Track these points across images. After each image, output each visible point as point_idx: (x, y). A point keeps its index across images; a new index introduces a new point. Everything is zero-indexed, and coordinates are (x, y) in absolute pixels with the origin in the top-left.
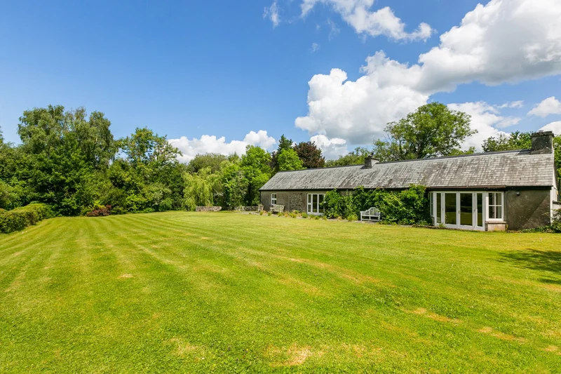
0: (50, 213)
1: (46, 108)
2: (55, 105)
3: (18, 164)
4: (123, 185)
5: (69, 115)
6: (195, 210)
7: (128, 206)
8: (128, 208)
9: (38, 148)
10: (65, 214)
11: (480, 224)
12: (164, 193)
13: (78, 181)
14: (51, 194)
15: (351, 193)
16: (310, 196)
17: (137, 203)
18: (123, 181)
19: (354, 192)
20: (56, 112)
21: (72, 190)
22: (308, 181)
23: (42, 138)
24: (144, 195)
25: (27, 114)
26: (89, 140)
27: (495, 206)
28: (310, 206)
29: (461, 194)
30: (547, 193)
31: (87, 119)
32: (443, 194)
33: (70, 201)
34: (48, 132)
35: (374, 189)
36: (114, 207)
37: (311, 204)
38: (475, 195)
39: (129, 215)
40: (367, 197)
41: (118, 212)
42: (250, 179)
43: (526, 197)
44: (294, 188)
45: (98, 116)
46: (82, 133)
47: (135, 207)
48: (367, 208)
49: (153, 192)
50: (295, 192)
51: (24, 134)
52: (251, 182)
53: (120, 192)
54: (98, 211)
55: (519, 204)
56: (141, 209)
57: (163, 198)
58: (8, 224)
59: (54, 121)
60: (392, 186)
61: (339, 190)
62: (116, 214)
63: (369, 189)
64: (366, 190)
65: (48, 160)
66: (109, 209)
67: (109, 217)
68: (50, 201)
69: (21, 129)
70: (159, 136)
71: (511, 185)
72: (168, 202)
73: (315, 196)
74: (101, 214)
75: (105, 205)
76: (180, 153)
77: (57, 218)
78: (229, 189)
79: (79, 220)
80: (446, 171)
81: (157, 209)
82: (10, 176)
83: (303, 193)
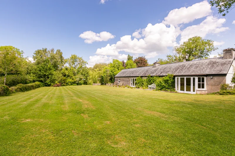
0: (41, 86)
1: (42, 49)
2: (44, 48)
3: (32, 69)
4: (66, 76)
5: (49, 51)
6: (92, 85)
7: (67, 83)
8: (67, 84)
9: (38, 63)
10: (46, 86)
11: (194, 91)
12: (80, 78)
13: (50, 74)
14: (42, 79)
15: (146, 78)
16: (132, 79)
17: (70, 82)
18: (66, 74)
19: (147, 78)
20: (45, 51)
21: (48, 78)
22: (132, 73)
23: (40, 59)
24: (73, 79)
25: (36, 51)
26: (55, 60)
27: (201, 83)
28: (132, 83)
29: (186, 78)
30: (225, 77)
31: (55, 52)
32: (179, 78)
33: (48, 81)
34: (41, 57)
35: (154, 76)
36: (63, 83)
37: (132, 82)
38: (192, 78)
39: (68, 86)
40: (152, 79)
41: (64, 85)
42: (113, 73)
43: (216, 79)
44: (126, 76)
45: (59, 51)
46: (53, 58)
47: (69, 84)
48: (151, 84)
49: (76, 78)
50: (126, 78)
51: (34, 58)
52: (114, 74)
53: (64, 78)
54: (57, 85)
55: (212, 82)
56: (72, 84)
57: (80, 80)
58: (23, 89)
59: (44, 53)
60: (161, 75)
61: (141, 77)
62: (63, 86)
63: (153, 76)
64: (151, 76)
65: (40, 67)
66: (61, 84)
67: (61, 87)
68: (41, 81)
69: (34, 57)
70: (80, 57)
71: (209, 73)
72: (82, 82)
73: (133, 79)
74: (58, 86)
75: (59, 83)
76: (87, 63)
77: (44, 87)
78: (103, 77)
79: (51, 88)
80: (184, 68)
81: (78, 84)
82: (30, 73)
83: (129, 78)
